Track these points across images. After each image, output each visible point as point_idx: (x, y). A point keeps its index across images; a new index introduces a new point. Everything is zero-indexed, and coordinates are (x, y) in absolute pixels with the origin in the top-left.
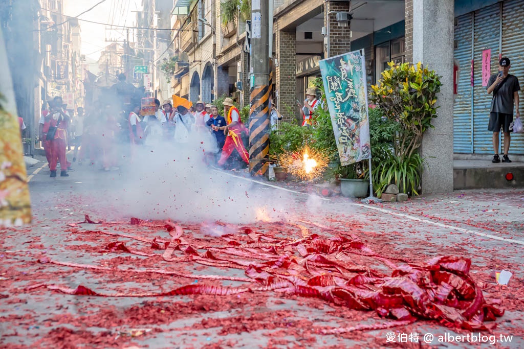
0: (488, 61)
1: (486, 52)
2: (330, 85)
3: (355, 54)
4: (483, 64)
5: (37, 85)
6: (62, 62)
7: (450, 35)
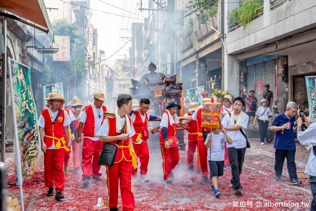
0: (260, 84)
1: (259, 81)
2: (192, 99)
3: (200, 88)
4: (258, 86)
5: (86, 83)
6: (97, 72)
7: (238, 79)
